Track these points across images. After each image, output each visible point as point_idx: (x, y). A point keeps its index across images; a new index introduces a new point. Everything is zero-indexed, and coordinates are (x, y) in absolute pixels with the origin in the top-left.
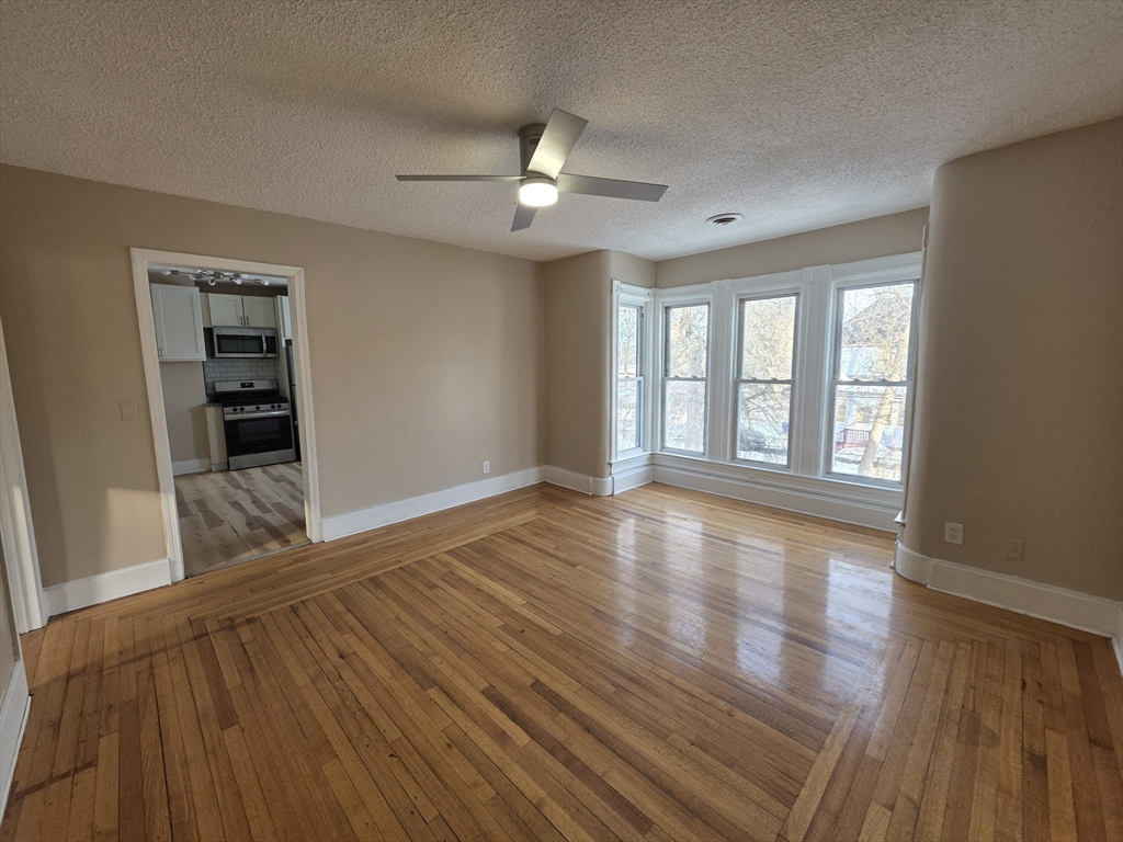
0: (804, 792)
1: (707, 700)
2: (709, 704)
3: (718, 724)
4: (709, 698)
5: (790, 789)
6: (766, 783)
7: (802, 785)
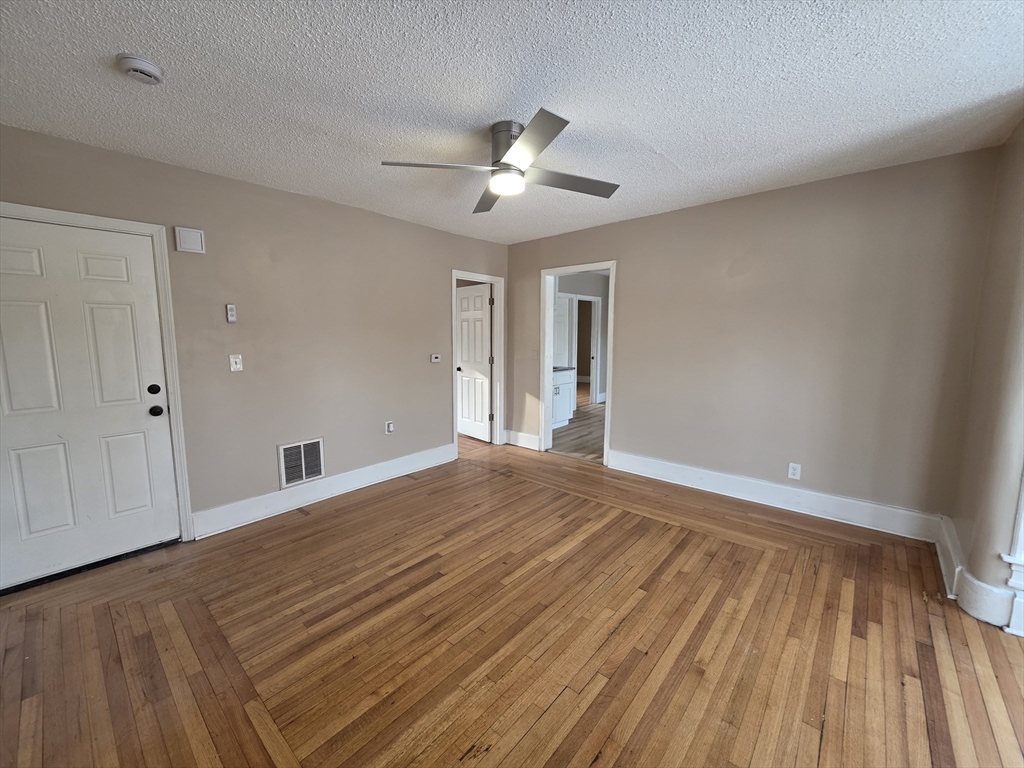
0: (275, 728)
1: (396, 678)
2: (392, 679)
3: (366, 681)
4: (400, 681)
5: (283, 718)
6: (297, 700)
7: (280, 730)
